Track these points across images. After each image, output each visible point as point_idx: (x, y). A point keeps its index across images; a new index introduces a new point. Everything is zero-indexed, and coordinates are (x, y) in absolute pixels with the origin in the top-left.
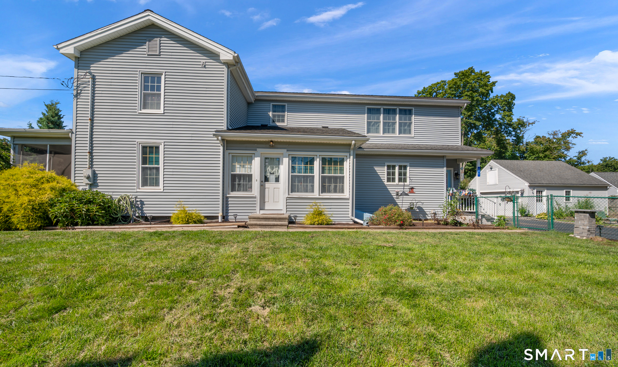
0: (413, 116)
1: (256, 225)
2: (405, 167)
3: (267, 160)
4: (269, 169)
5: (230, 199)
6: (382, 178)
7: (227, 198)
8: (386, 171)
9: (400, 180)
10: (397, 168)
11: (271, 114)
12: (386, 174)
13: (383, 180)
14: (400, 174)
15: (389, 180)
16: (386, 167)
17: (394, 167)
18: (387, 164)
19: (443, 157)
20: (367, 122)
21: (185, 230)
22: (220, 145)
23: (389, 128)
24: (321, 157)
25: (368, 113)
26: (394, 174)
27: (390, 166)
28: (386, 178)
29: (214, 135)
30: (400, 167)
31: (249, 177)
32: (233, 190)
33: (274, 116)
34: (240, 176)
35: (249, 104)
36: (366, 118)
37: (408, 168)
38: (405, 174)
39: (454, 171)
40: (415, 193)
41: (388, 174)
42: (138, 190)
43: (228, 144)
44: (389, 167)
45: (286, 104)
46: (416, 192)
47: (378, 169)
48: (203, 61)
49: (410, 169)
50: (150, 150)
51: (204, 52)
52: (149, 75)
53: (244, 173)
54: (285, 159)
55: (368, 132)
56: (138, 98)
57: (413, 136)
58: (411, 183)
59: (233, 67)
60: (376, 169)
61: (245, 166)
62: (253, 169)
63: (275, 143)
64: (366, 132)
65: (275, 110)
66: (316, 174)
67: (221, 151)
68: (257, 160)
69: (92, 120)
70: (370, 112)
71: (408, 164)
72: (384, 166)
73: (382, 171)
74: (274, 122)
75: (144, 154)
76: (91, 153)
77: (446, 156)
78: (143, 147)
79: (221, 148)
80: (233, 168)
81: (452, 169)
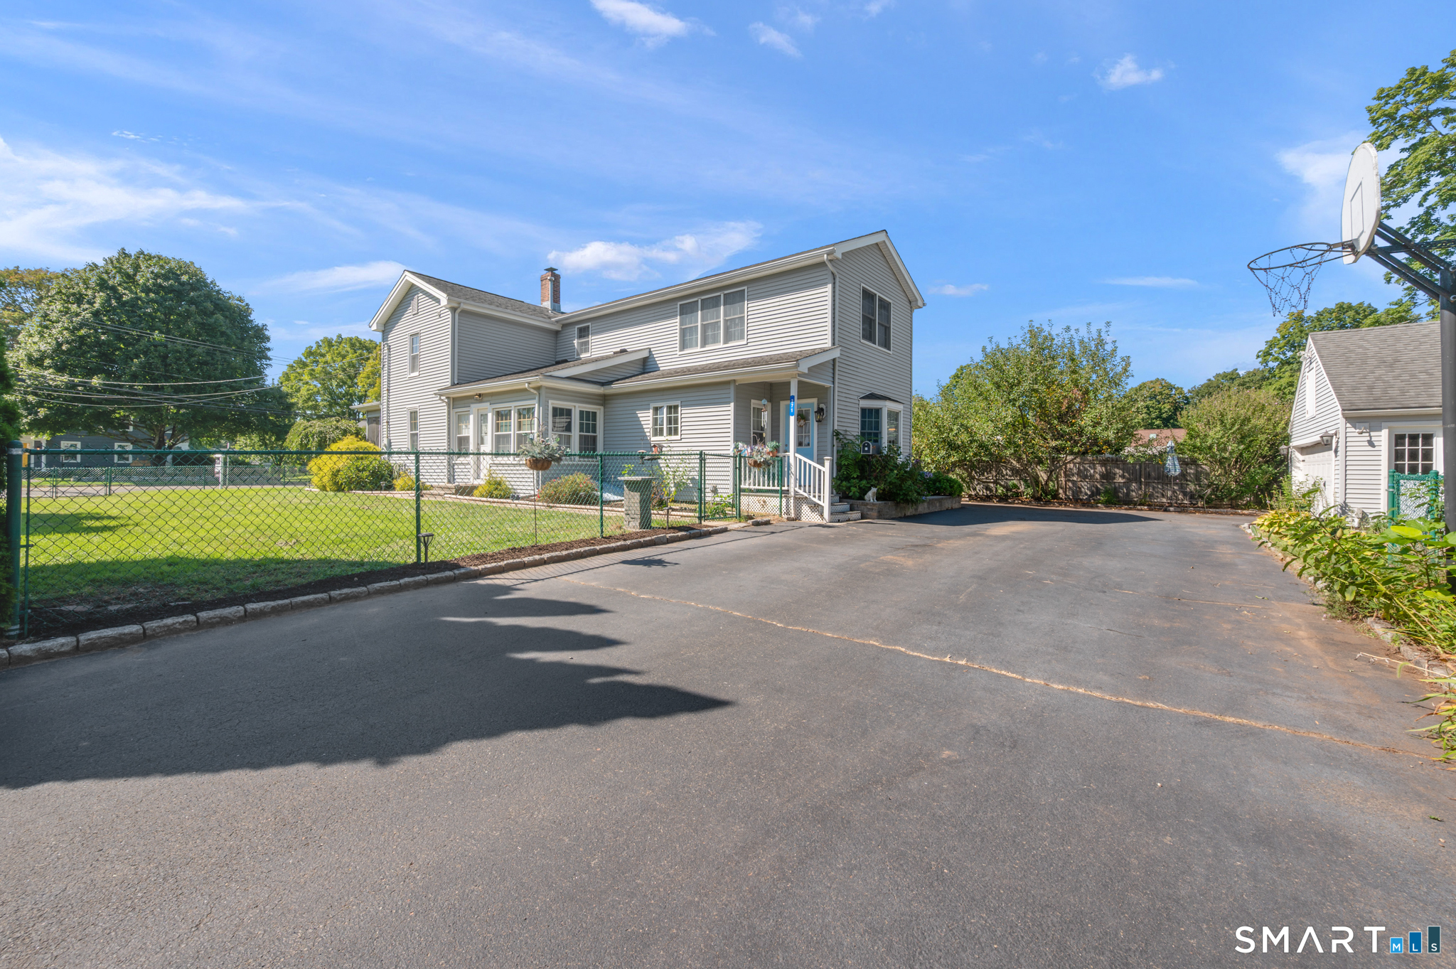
0: (746, 302)
2: (676, 407)
3: (481, 417)
4: (484, 429)
5: (456, 467)
6: (646, 430)
8: (650, 418)
9: (669, 432)
10: (665, 411)
11: (575, 342)
12: (650, 422)
13: (647, 434)
14: (670, 422)
15: (654, 432)
16: (651, 411)
17: (662, 409)
18: (653, 405)
19: (728, 383)
20: (681, 329)
22: (444, 404)
23: (711, 334)
24: (515, 409)
26: (661, 421)
27: (658, 407)
28: (650, 430)
29: (435, 394)
30: (670, 408)
31: (467, 438)
33: (582, 344)
34: (464, 438)
35: (557, 333)
36: (678, 324)
37: (679, 409)
38: (676, 421)
41: (654, 422)
43: (453, 402)
44: (656, 409)
45: (591, 324)
47: (641, 414)
48: (439, 310)
49: (683, 412)
50: (414, 415)
51: (438, 301)
52: (414, 336)
53: (466, 435)
54: (490, 415)
55: (683, 347)
56: (407, 362)
57: (745, 343)
58: (683, 436)
59: (458, 311)
60: (639, 415)
61: (466, 426)
62: (469, 431)
63: (480, 395)
64: (678, 349)
65: (580, 337)
66: (512, 433)
67: (446, 411)
68: (471, 417)
69: (388, 390)
70: (686, 310)
71: (678, 403)
72: (649, 409)
73: (646, 418)
74: (578, 355)
75: (411, 420)
76: (388, 422)
77: (734, 381)
78: (411, 413)
79: (446, 408)
80: (459, 430)
81: (815, 401)
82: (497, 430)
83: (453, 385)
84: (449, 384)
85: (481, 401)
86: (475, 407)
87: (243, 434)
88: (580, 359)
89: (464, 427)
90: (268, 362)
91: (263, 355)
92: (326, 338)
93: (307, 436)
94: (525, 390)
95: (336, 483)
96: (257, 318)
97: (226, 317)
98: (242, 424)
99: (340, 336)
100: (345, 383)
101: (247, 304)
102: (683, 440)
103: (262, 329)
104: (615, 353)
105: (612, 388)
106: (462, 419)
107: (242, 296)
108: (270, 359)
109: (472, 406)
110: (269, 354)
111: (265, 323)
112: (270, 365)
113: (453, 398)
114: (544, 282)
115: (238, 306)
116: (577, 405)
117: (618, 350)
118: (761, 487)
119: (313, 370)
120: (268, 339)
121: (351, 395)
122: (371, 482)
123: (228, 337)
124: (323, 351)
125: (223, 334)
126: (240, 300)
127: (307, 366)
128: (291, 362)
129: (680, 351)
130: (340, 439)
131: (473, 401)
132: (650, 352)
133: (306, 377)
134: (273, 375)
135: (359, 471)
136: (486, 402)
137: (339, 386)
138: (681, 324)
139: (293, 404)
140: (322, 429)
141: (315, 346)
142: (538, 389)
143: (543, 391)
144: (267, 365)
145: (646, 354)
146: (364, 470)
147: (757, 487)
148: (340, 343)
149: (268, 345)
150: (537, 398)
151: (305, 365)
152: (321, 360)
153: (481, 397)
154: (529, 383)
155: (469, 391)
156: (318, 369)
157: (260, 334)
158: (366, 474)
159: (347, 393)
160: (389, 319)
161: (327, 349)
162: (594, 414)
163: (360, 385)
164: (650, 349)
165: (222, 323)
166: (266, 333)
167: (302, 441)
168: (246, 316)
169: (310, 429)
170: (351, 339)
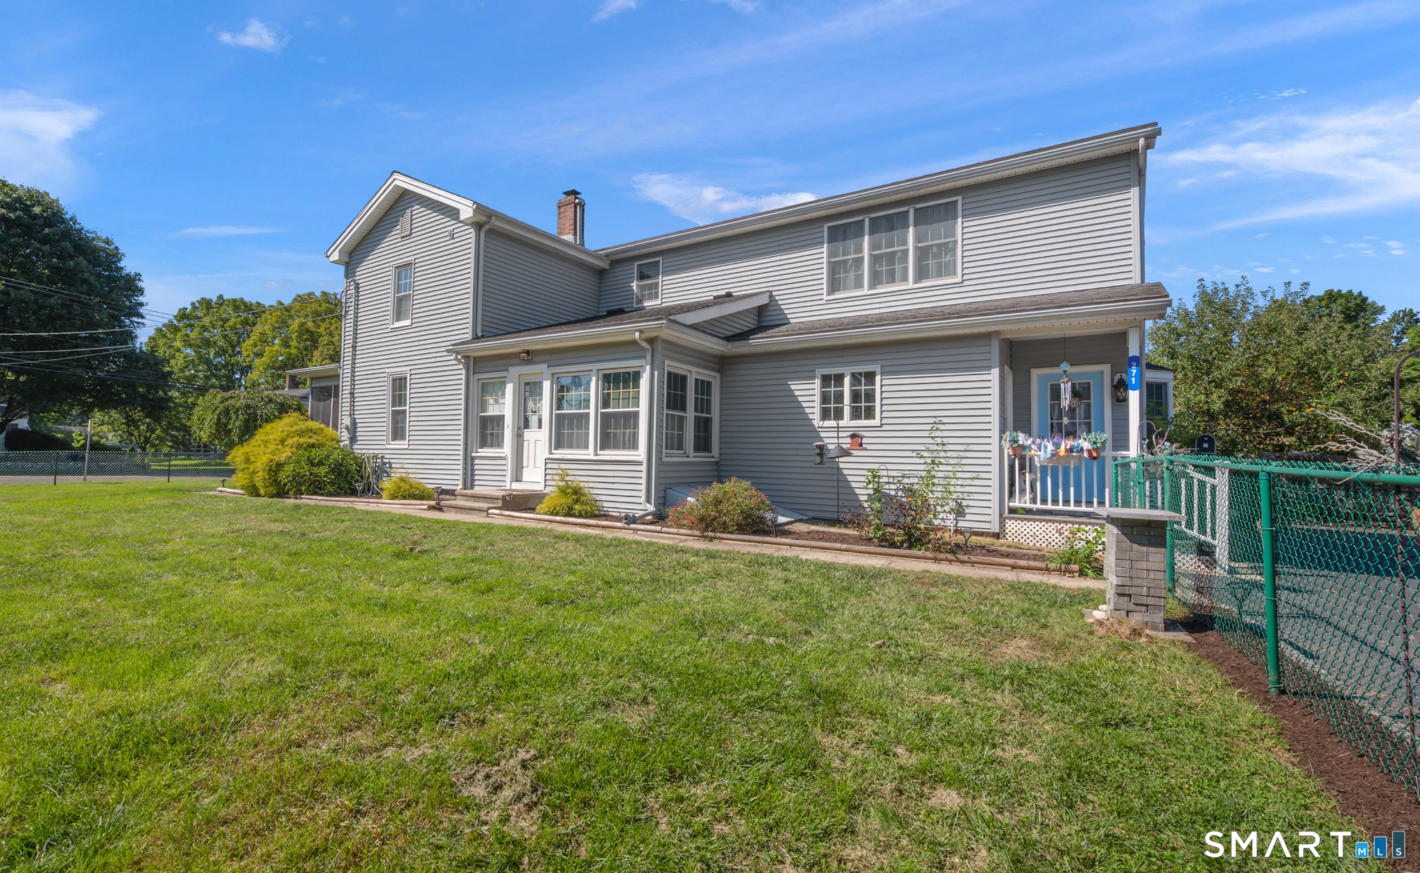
0: (960, 220)
1: (472, 509)
2: (870, 377)
3: (528, 388)
4: (530, 404)
5: (476, 462)
6: (807, 410)
7: (473, 459)
8: (817, 392)
9: (856, 414)
10: (847, 381)
11: (634, 285)
12: (817, 398)
13: (811, 416)
14: (855, 396)
15: (825, 415)
16: (818, 382)
17: (839, 379)
18: (820, 372)
19: (988, 336)
20: (829, 262)
21: (382, 509)
22: (461, 367)
23: (886, 269)
24: (601, 373)
25: (830, 241)
26: (839, 397)
27: (830, 376)
28: (817, 411)
29: (448, 351)
30: (855, 378)
31: (501, 418)
32: (483, 444)
33: (642, 288)
34: (492, 418)
35: (601, 273)
36: (825, 255)
37: (878, 378)
38: (870, 397)
39: (1113, 374)
40: (866, 449)
41: (825, 398)
42: (388, 446)
43: (475, 364)
44: (826, 379)
45: (660, 259)
46: (869, 447)
47: (798, 387)
48: (451, 228)
49: (884, 382)
50: (399, 384)
51: (453, 213)
52: (403, 270)
53: (497, 413)
54: (547, 385)
55: (834, 286)
56: (390, 306)
57: (959, 279)
58: (884, 421)
59: (487, 227)
60: (793, 387)
61: (496, 401)
62: (505, 406)
63: (528, 352)
64: (825, 291)
65: (642, 277)
66: (592, 411)
67: (463, 377)
68: (509, 388)
69: (354, 347)
70: (837, 235)
71: (876, 368)
72: (814, 378)
73: (808, 393)
74: (640, 301)
75: (394, 390)
76: (352, 394)
77: (997, 333)
78: (394, 380)
79: (463, 372)
80: (483, 406)
81: (1106, 368)
82: (559, 407)
83: (476, 338)
84: (469, 336)
85: (528, 362)
86: (515, 371)
87: (102, 409)
88: (644, 308)
89: (491, 401)
90: (140, 320)
91: (134, 311)
92: (203, 299)
93: (227, 411)
94: (634, 342)
95: (276, 483)
96: (129, 265)
97: (89, 262)
98: (105, 398)
99: (220, 297)
100: (225, 352)
101: (116, 248)
102: (885, 428)
103: (134, 280)
104: (715, 298)
105: (750, 345)
106: (492, 389)
107: (110, 238)
108: (143, 317)
109: (512, 369)
110: (142, 310)
111: (138, 272)
112: (143, 324)
113: (475, 358)
114: (562, 209)
115: (104, 250)
116: (694, 369)
117: (723, 293)
118: (1049, 506)
119: (187, 335)
120: (141, 291)
121: (232, 365)
122: (332, 483)
123: (91, 286)
124: (200, 314)
125: (84, 281)
126: (108, 242)
127: (180, 330)
128: (160, 325)
129: (829, 294)
130: (276, 417)
131: (517, 361)
132: (771, 296)
133: (178, 344)
134: (143, 337)
135: (313, 465)
136: (540, 362)
137: (217, 354)
138: (831, 254)
139: (171, 373)
140: (250, 402)
141: (190, 307)
142: (651, 341)
143: (659, 346)
144: (138, 323)
145: (764, 300)
146: (321, 463)
147: (1039, 506)
148: (221, 305)
149: (141, 299)
150: (649, 356)
151: (177, 329)
152: (197, 323)
153: (530, 356)
154: (641, 332)
155: (513, 345)
156: (194, 335)
157: (131, 286)
158: (322, 470)
159: (227, 364)
160: (359, 245)
161: (204, 311)
162: (709, 383)
163: (245, 354)
164: (771, 292)
165: (85, 269)
166: (140, 284)
167: (219, 419)
168: (114, 263)
169: (232, 402)
170: (235, 301)
